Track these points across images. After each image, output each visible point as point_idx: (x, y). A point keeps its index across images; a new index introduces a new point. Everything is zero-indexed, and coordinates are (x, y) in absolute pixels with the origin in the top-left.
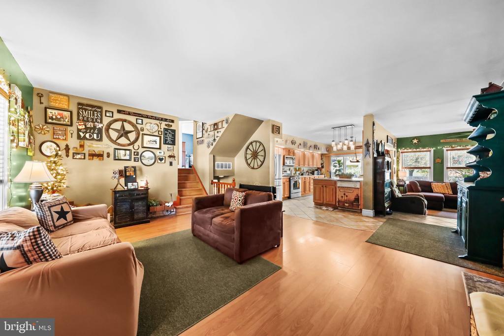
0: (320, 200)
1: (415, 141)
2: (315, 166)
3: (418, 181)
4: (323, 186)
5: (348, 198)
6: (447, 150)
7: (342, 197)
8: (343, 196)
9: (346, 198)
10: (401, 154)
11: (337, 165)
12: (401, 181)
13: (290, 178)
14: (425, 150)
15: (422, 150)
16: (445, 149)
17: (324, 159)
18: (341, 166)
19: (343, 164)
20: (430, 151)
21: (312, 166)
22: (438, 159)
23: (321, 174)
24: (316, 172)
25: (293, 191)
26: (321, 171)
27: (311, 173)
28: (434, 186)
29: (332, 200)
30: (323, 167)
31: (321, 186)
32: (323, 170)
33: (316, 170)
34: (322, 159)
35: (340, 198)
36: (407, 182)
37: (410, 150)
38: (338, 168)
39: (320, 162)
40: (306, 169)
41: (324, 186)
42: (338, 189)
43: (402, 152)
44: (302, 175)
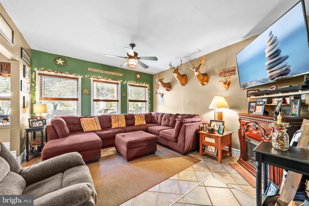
1: (60, 62)
3: (64, 118)
6: (94, 81)
10: (38, 77)
12: (38, 121)
14: (72, 76)
15: (69, 76)
16: (92, 79)
20: (77, 79)
22: (86, 90)
28: (84, 123)
36: (49, 122)
37: (52, 73)
43: (39, 74)
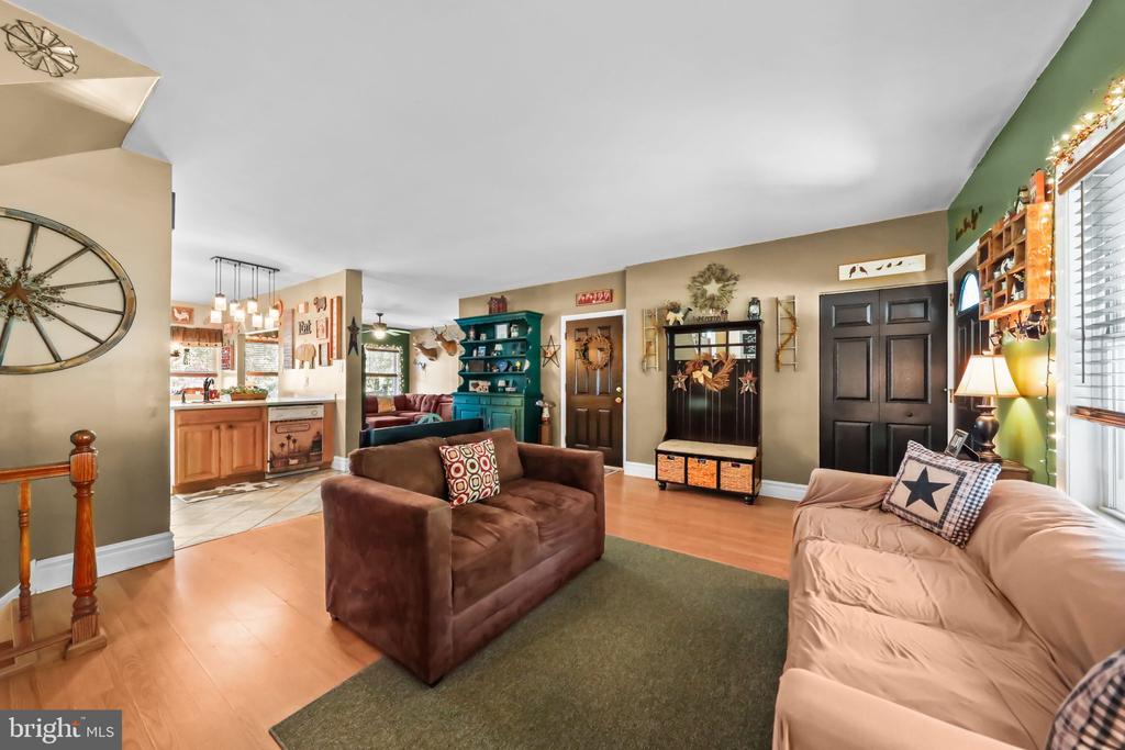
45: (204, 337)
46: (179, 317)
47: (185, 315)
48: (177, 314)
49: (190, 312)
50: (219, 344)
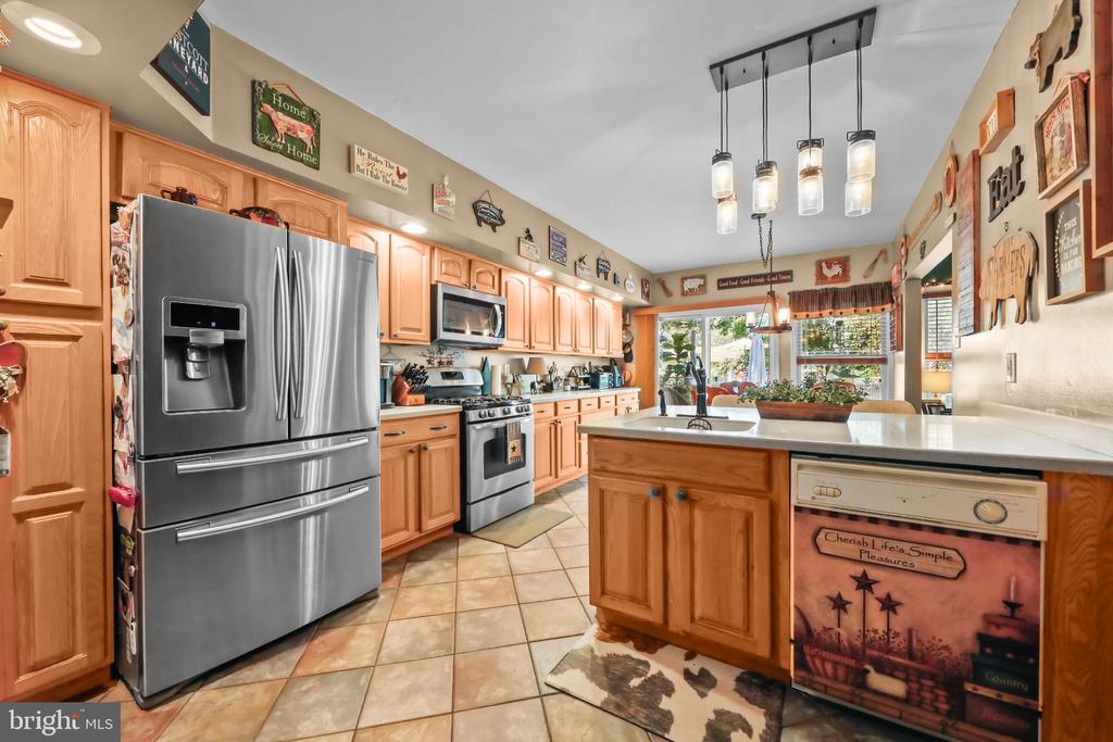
0: (644, 602)
2: (601, 353)
4: (661, 493)
5: (899, 622)
7: (839, 604)
8: (853, 595)
9: (877, 620)
11: (672, 351)
13: (463, 416)
17: (634, 328)
18: (685, 355)
19: (691, 347)
21: (588, 352)
23: (622, 386)
24: (605, 378)
25: (479, 484)
26: (622, 370)
27: (586, 381)
29: (737, 619)
30: (628, 357)
31: (646, 489)
32: (631, 367)
33: (607, 369)
34: (625, 326)
35: (822, 617)
38: (675, 363)
39: (617, 338)
40: (563, 367)
41: (673, 492)
42: (794, 530)
44: (548, 388)
45: (864, 299)
46: (828, 273)
47: (837, 269)
48: (826, 271)
49: (844, 263)
50: (888, 307)
